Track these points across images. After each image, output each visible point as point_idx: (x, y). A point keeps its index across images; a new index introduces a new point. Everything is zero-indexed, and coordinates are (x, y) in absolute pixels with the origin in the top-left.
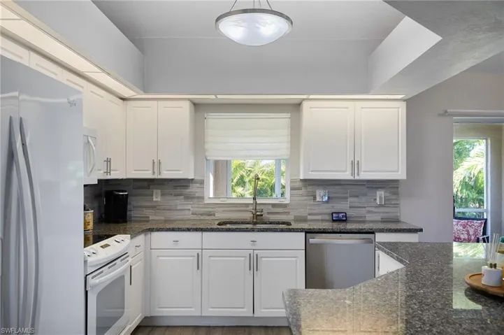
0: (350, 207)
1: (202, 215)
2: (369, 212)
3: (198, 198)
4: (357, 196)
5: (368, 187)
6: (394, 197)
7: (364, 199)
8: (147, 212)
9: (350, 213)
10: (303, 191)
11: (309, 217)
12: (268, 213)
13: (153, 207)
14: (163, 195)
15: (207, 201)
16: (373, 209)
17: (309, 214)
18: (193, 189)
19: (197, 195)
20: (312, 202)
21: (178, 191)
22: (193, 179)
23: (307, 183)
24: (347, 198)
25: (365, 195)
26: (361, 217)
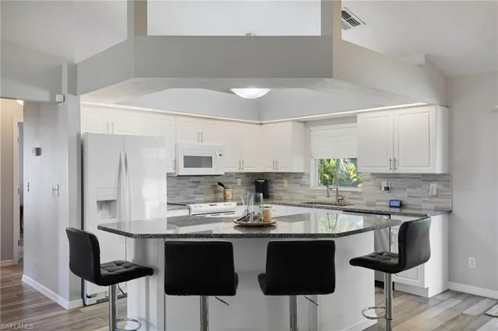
0: (408, 196)
1: (309, 197)
2: (424, 201)
3: (307, 185)
4: (414, 188)
5: (423, 180)
6: (446, 189)
7: (419, 190)
8: (281, 194)
9: (407, 201)
10: (372, 183)
11: (377, 203)
12: (349, 198)
13: (285, 191)
14: (288, 183)
15: (312, 188)
16: (427, 199)
17: (377, 201)
18: (304, 179)
19: (307, 183)
20: (379, 191)
21: (297, 180)
22: (304, 173)
23: (375, 176)
24: (405, 189)
25: (421, 187)
26: (418, 205)
